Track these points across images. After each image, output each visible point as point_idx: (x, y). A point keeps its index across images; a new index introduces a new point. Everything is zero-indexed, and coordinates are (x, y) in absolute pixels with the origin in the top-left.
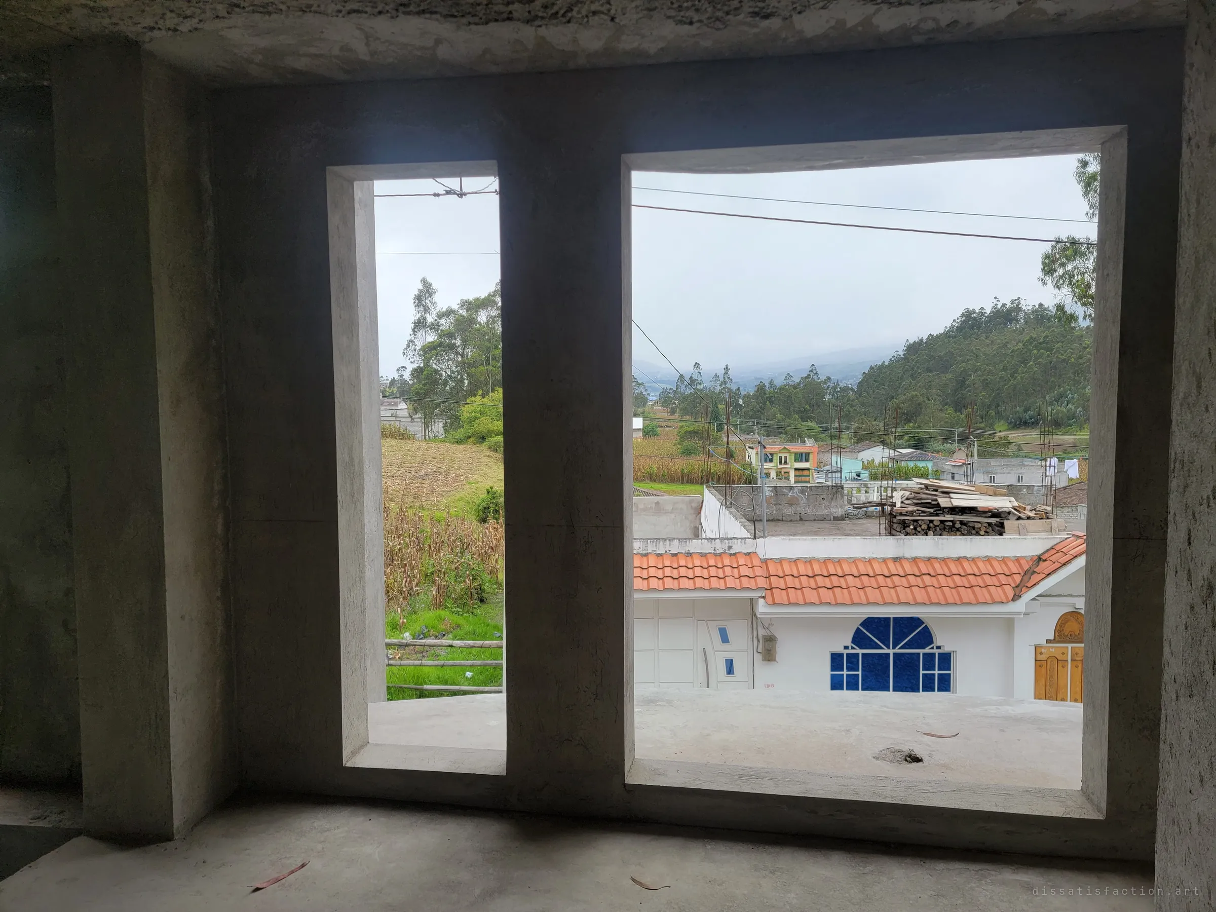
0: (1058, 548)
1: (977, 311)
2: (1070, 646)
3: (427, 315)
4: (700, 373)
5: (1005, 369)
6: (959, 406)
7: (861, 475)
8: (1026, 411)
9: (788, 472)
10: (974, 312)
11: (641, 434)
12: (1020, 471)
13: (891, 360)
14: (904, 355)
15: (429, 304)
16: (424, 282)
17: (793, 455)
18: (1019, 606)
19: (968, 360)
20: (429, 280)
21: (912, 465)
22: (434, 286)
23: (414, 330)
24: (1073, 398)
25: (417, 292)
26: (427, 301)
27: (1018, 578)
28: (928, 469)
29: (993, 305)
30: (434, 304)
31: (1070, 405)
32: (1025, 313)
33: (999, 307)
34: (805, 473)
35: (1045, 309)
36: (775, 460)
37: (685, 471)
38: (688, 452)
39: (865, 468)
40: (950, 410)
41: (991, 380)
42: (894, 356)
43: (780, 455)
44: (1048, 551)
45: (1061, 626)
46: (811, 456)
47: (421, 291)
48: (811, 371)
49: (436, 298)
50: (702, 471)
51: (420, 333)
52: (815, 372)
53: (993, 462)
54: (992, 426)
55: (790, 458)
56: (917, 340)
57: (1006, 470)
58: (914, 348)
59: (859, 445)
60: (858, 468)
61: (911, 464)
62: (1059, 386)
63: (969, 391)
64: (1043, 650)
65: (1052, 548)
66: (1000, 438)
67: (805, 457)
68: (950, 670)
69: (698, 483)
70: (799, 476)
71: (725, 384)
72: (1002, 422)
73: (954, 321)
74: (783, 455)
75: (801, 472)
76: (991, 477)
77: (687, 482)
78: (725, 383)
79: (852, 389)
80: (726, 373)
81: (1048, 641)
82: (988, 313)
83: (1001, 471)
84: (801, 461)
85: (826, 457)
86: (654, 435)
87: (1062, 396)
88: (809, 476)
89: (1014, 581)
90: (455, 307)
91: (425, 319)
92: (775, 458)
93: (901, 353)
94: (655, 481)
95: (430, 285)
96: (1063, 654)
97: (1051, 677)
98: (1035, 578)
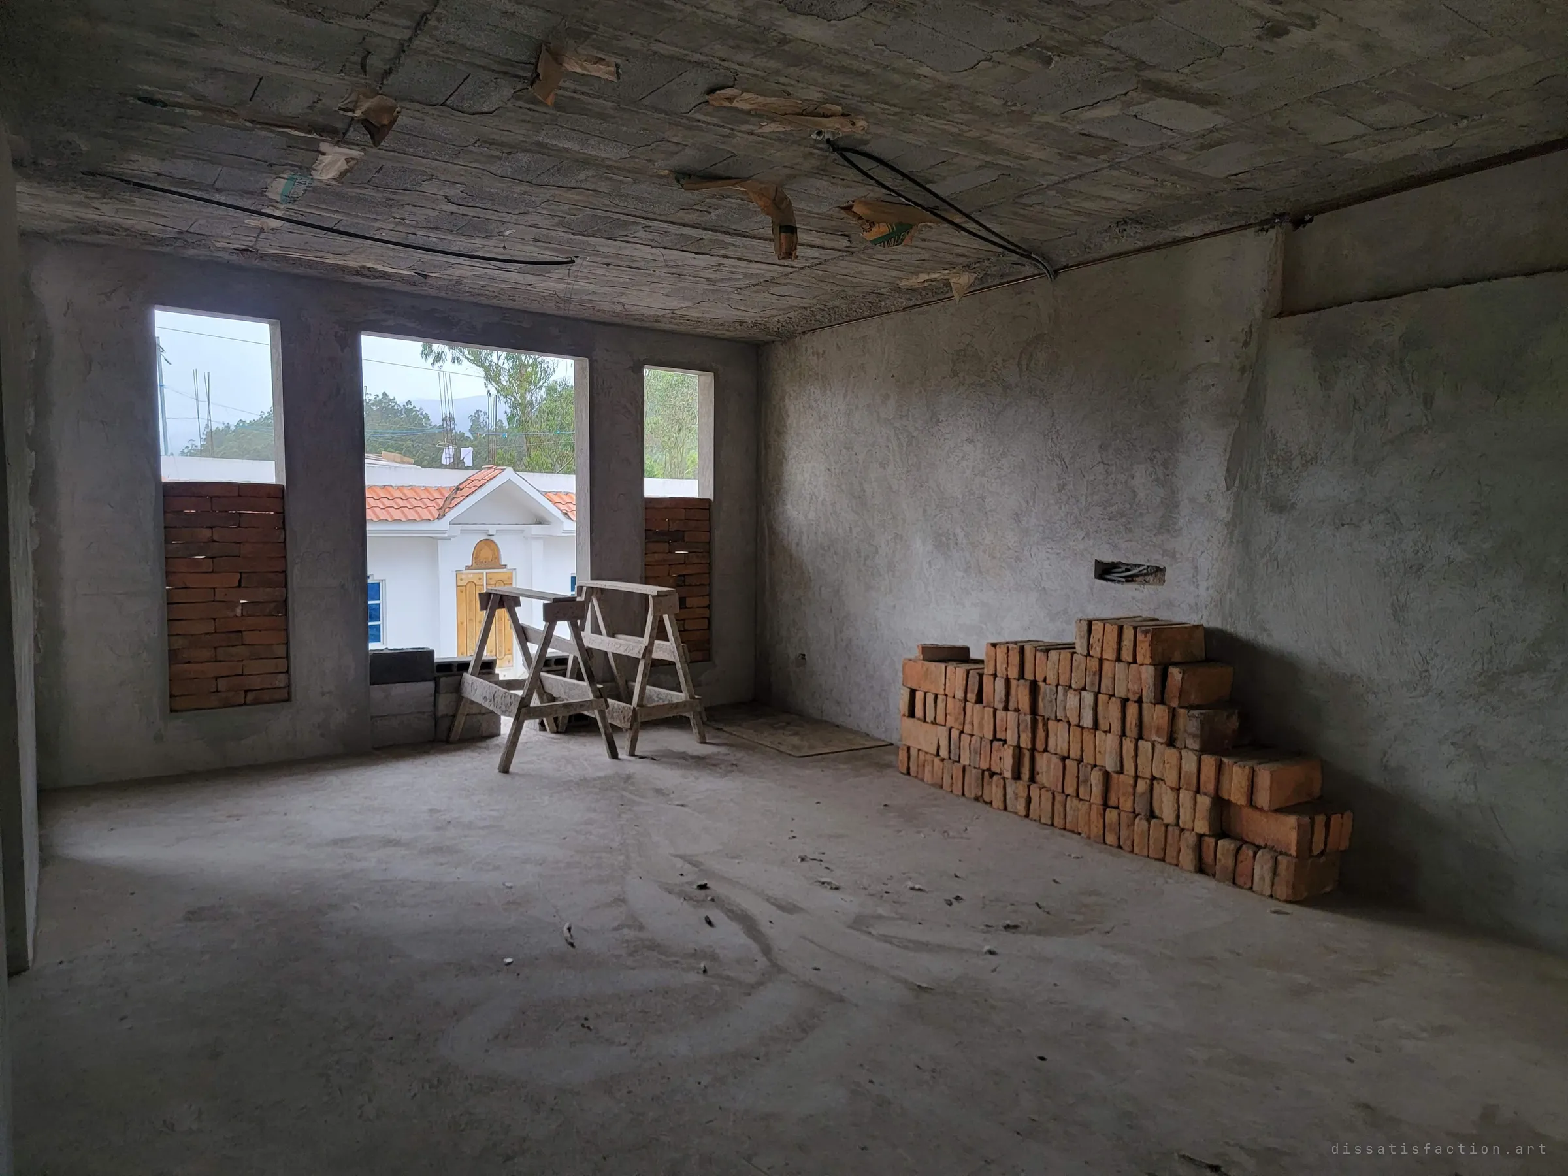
0: (472, 478)
2: (485, 572)
18: (443, 524)
27: (441, 502)
35: (390, 400)
44: (463, 482)
45: (477, 554)
64: (463, 577)
65: (467, 480)
68: (379, 600)
81: (468, 568)
89: (438, 505)
96: (480, 579)
97: (471, 601)
98: (455, 502)
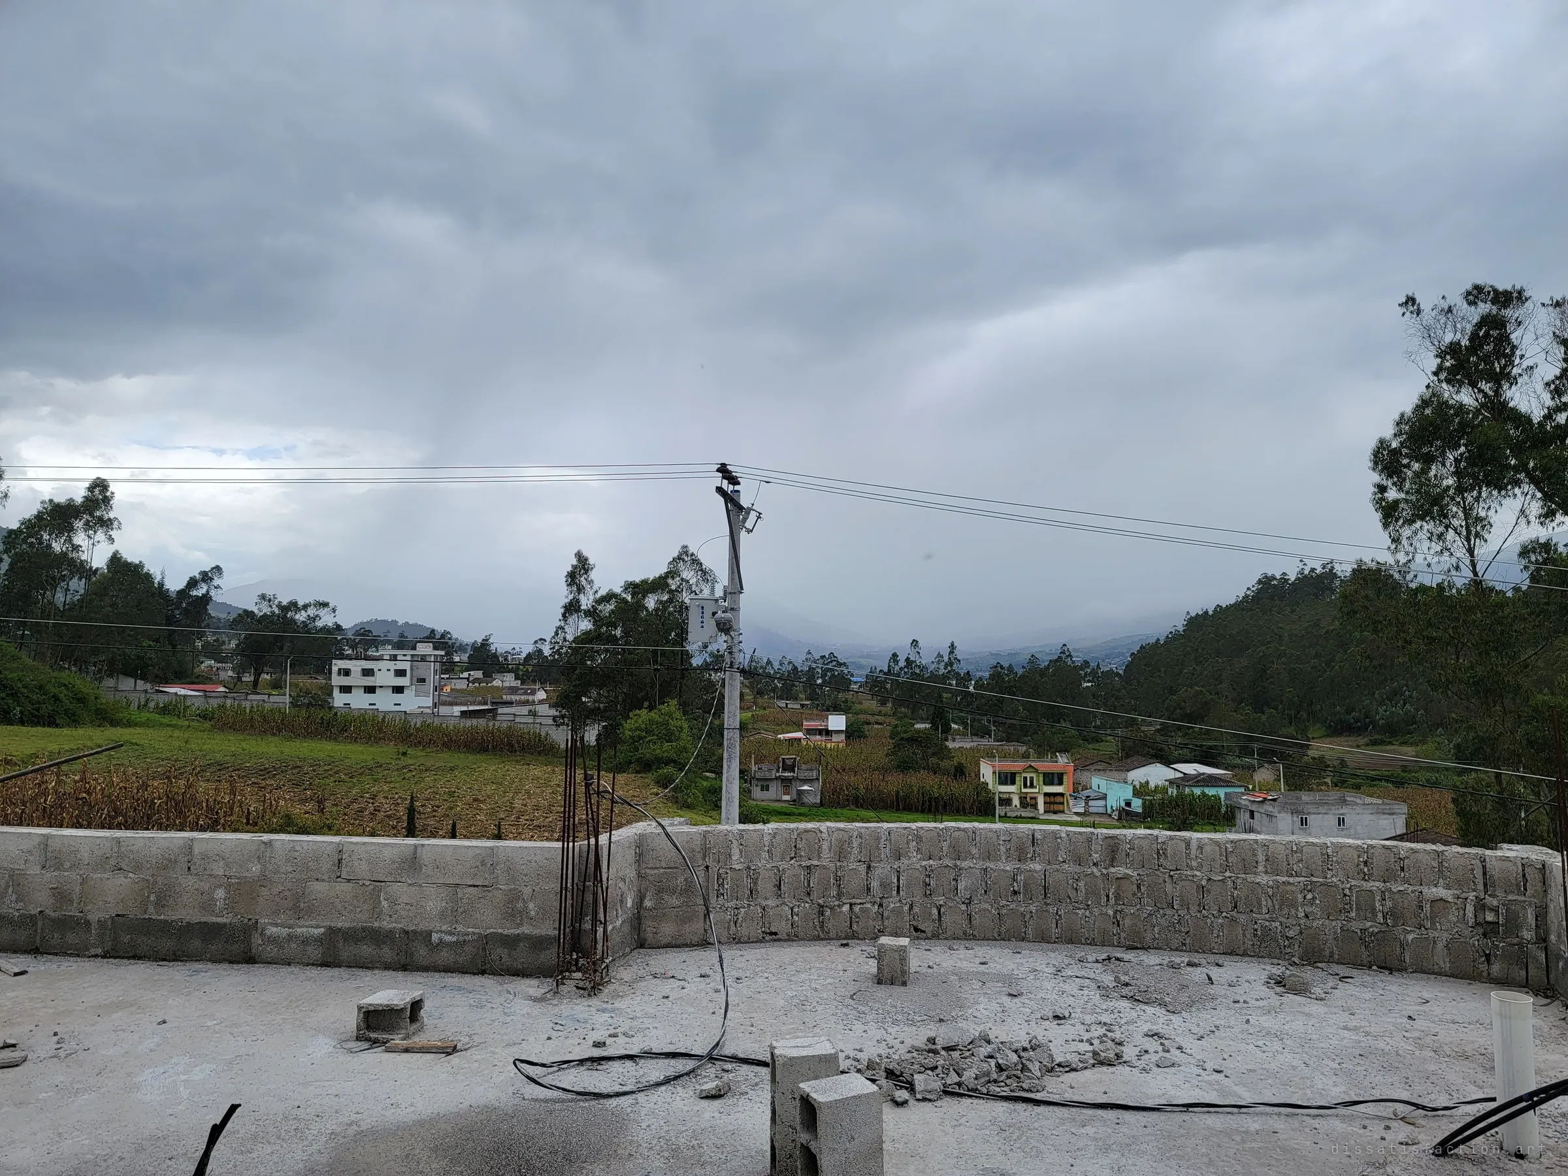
1: (1278, 577)
3: (582, 596)
4: (918, 653)
5: (1317, 656)
6: (1260, 703)
7: (1133, 805)
8: (1348, 712)
9: (1035, 798)
10: (1274, 578)
11: (843, 737)
12: (1342, 811)
13: (1167, 637)
14: (1184, 631)
15: (584, 582)
16: (579, 556)
17: (1041, 775)
19: (1269, 643)
20: (585, 553)
21: (1199, 793)
22: (591, 561)
23: (564, 615)
24: (1411, 697)
25: (570, 569)
26: (582, 579)
28: (1220, 799)
29: (1298, 570)
30: (591, 582)
31: (1407, 706)
32: (1341, 580)
33: (1306, 572)
34: (1059, 799)
36: (1018, 782)
37: (901, 793)
38: (904, 767)
39: (1137, 793)
40: (1248, 710)
41: (1301, 669)
42: (1171, 633)
43: (1024, 775)
46: (1065, 778)
47: (575, 567)
48: (1063, 652)
49: (593, 575)
50: (923, 794)
51: (571, 620)
52: (1067, 654)
53: (1305, 797)
54: (1304, 732)
55: (1038, 780)
56: (1200, 613)
57: (1321, 810)
58: (1197, 623)
59: (1129, 761)
60: (1128, 793)
61: (1197, 791)
62: (1392, 680)
63: (1271, 683)
66: (1314, 758)
67: (1057, 778)
69: (917, 811)
70: (1051, 803)
71: (951, 666)
72: (1318, 725)
73: (1248, 589)
74: (1028, 776)
75: (1052, 799)
76: (1302, 818)
77: (904, 809)
78: (951, 664)
79: (1118, 674)
80: (951, 652)
82: (1293, 579)
83: (1315, 810)
84: (1052, 784)
85: (1084, 777)
86: (859, 737)
87: (1395, 693)
88: (1063, 803)
90: (618, 590)
91: (578, 601)
92: (1017, 779)
93: (1181, 629)
94: (862, 807)
95: (586, 560)
